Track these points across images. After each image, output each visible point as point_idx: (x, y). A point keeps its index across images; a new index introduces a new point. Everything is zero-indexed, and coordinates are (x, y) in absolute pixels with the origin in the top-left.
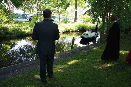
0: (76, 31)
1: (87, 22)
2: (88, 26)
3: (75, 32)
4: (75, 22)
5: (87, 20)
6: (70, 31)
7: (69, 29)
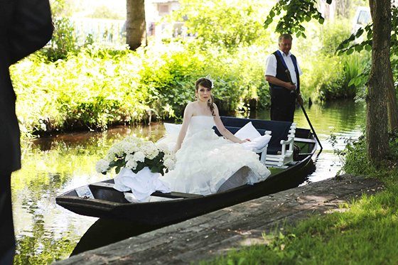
0: (154, 119)
1: (230, 44)
2: (244, 75)
3: (144, 123)
4: (134, 45)
5: (229, 30)
6: (103, 119)
7: (89, 99)
